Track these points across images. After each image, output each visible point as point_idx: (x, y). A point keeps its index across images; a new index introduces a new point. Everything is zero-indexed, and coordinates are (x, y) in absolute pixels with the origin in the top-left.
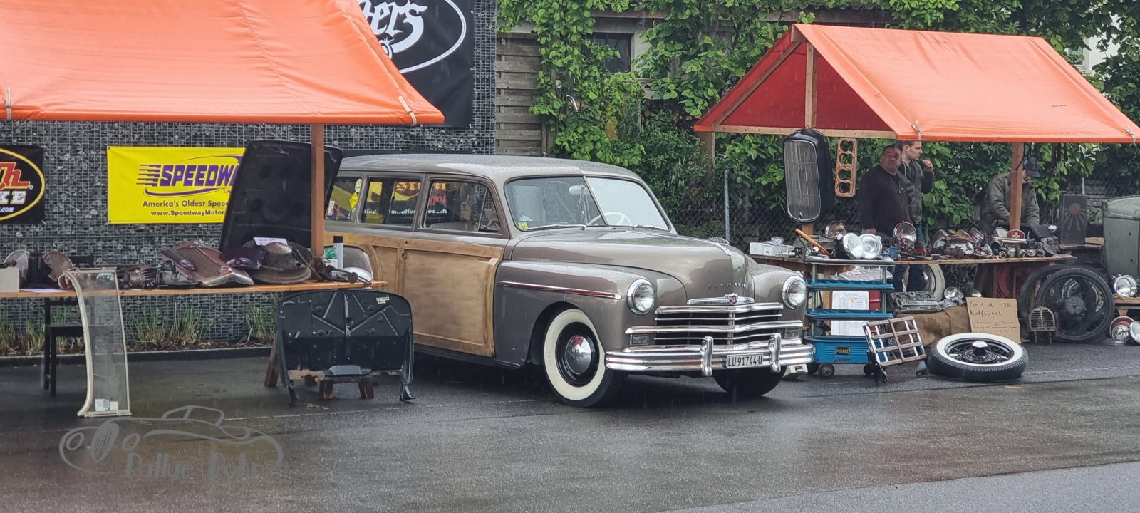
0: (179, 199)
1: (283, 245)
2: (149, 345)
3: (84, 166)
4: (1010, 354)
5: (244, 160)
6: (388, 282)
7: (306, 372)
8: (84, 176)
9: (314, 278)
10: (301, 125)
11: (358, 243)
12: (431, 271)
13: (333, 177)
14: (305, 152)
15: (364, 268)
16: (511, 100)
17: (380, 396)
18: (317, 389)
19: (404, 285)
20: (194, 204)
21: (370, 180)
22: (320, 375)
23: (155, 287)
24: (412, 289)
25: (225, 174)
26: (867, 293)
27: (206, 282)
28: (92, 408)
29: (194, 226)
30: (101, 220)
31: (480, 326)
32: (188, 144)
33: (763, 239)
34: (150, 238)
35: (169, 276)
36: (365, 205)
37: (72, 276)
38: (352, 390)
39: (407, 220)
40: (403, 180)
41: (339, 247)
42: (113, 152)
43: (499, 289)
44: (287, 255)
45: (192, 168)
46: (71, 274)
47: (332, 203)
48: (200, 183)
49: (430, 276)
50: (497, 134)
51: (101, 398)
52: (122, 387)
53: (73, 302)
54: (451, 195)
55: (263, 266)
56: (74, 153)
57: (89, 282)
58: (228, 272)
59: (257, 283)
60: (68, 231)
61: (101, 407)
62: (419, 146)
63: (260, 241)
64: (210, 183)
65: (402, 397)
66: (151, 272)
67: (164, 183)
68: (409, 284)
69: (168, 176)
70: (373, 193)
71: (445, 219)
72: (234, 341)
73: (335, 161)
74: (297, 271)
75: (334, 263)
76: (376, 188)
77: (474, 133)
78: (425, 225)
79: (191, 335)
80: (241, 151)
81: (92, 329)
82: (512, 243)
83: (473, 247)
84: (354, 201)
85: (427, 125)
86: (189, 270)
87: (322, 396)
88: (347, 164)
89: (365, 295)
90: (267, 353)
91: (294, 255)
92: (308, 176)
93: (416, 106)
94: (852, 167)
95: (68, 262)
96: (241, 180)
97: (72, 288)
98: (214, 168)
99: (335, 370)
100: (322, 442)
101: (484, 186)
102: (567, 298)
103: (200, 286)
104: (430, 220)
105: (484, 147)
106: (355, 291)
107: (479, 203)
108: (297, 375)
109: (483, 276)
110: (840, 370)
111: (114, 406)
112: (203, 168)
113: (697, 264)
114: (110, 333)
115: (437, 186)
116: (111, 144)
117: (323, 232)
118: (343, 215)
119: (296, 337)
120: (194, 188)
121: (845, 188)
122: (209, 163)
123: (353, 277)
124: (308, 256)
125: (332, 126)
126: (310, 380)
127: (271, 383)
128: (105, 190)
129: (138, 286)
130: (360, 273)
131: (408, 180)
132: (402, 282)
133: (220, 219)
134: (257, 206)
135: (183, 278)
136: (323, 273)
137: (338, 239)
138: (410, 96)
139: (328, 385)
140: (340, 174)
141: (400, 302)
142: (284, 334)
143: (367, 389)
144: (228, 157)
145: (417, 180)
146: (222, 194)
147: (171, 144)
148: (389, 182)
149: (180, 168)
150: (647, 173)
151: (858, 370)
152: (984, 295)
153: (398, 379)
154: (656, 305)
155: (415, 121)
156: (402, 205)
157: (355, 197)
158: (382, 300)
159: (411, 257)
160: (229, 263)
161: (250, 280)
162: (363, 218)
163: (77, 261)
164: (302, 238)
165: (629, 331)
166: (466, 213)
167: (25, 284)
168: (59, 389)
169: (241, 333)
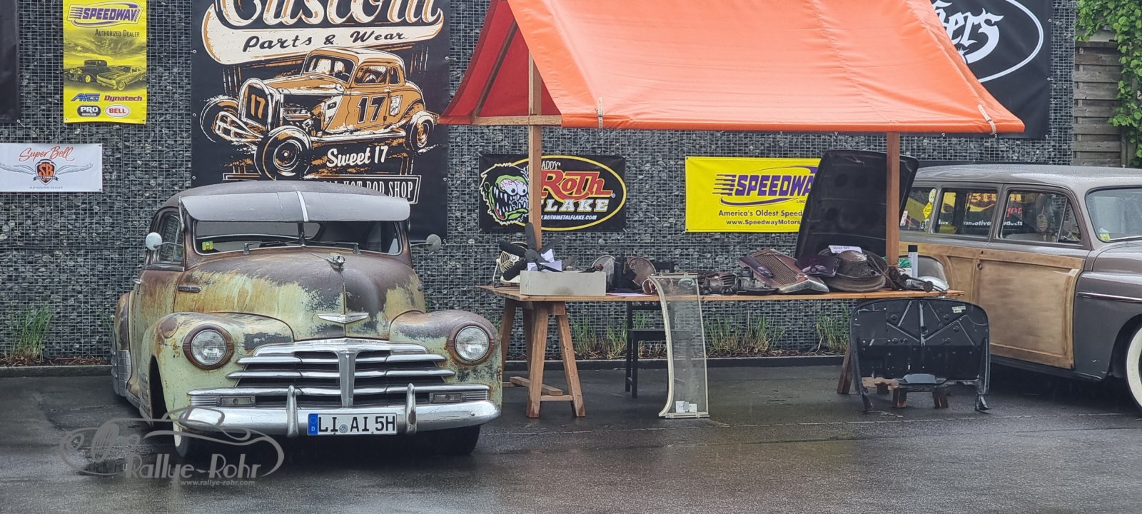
0: (753, 209)
1: (858, 254)
2: (724, 353)
3: (664, 175)
5: (819, 171)
6: (963, 291)
7: (880, 380)
8: (663, 185)
9: (887, 287)
10: (876, 134)
11: (933, 253)
12: (1008, 281)
13: (909, 189)
14: (880, 161)
15: (938, 277)
16: (1088, 111)
17: (954, 406)
18: (890, 398)
19: (979, 294)
20: (767, 213)
21: (945, 190)
22: (894, 383)
23: (734, 293)
24: (987, 298)
25: (797, 184)
27: (782, 289)
28: (673, 410)
29: (767, 235)
30: (678, 229)
31: (1059, 338)
32: (762, 155)
34: (725, 247)
35: (746, 283)
36: (939, 216)
37: (656, 280)
38: (926, 399)
39: (983, 231)
40: (976, 191)
41: (913, 257)
42: (690, 162)
43: (1079, 299)
44: (861, 263)
45: (766, 178)
46: (655, 279)
47: (906, 213)
48: (773, 193)
49: (1007, 287)
50: (1074, 145)
51: (681, 400)
52: (701, 390)
53: (658, 307)
54: (1026, 207)
55: (838, 274)
56: (654, 163)
57: (671, 287)
58: (803, 278)
59: (833, 290)
60: (647, 239)
61: (681, 409)
62: (995, 157)
63: (834, 249)
64: (783, 193)
65: (978, 408)
66: (729, 278)
67: (739, 193)
68: (984, 294)
69: (742, 186)
70: (946, 204)
71: (1019, 230)
72: (807, 349)
73: (911, 171)
74: (871, 279)
75: (909, 272)
76: (950, 199)
77: (1049, 147)
78: (1001, 236)
79: (763, 343)
80: (816, 162)
81: (673, 334)
82: (1093, 254)
83: (1053, 259)
84: (928, 211)
85: (1003, 134)
86: (766, 277)
87: (896, 404)
88: (923, 174)
89: (940, 305)
90: (839, 361)
91: (869, 264)
92: (882, 185)
93: (995, 114)
95: (650, 268)
96: (817, 188)
97: (655, 293)
98: (787, 178)
99: (909, 378)
100: (898, 448)
101: (1063, 197)
103: (776, 292)
104: (1007, 231)
105: (1061, 158)
106: (930, 300)
107: (1057, 214)
108: (870, 382)
109: (1062, 287)
111: (693, 408)
112: (776, 178)
114: (689, 338)
115: (1012, 197)
116: (689, 154)
117: (897, 243)
118: (916, 225)
119: (871, 345)
120: (767, 198)
122: (782, 173)
123: (929, 286)
124: (883, 265)
125: (911, 134)
126: (882, 388)
127: (844, 390)
128: (682, 199)
129: (716, 291)
130: (935, 282)
131: (982, 191)
132: (977, 292)
133: (796, 228)
134: (832, 214)
135: (760, 284)
136: (897, 281)
137: (913, 249)
138: (989, 105)
139: (902, 393)
140: (915, 185)
141: (976, 312)
142: (858, 341)
143: (941, 398)
144: (801, 167)
145: (994, 191)
146: (797, 204)
147: (746, 154)
148: (962, 192)
149: (754, 178)
153: (973, 390)
155: (994, 129)
156: (977, 216)
157: (929, 207)
158: (958, 310)
159: (987, 268)
160: (804, 270)
161: (826, 287)
162: (937, 228)
163: (660, 267)
164: (876, 246)
166: (1042, 224)
167: (610, 289)
168: (640, 391)
169: (812, 340)
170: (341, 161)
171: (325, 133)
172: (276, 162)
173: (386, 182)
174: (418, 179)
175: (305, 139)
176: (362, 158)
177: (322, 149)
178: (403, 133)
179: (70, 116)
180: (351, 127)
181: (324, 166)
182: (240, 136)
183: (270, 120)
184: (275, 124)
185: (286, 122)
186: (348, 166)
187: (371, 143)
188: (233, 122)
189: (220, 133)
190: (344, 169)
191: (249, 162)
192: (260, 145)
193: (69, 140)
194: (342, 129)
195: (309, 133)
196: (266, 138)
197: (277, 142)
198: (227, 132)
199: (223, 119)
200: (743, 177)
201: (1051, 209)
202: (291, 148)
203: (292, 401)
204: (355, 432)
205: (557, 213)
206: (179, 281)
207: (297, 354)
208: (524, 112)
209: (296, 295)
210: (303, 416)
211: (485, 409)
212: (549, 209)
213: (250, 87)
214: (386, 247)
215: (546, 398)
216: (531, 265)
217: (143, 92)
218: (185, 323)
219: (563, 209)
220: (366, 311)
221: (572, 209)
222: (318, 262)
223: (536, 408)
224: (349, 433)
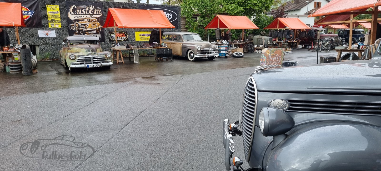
0: (144, 38)
1: (157, 43)
2: (141, 55)
3: (132, 34)
4: (242, 54)
5: (151, 33)
6: (169, 47)
7: (160, 58)
8: (132, 35)
9: (160, 47)
10: (158, 28)
11: (165, 43)
12: (174, 46)
13: (162, 35)
14: (159, 32)
15: (166, 45)
16: (183, 26)
17: (169, 61)
18: (161, 60)
20: (146, 38)
21: (167, 35)
22: (161, 58)
23: (142, 48)
24: (172, 48)
25: (149, 35)
26: (225, 48)
27: (148, 47)
28: (135, 62)
29: (146, 41)
30: (134, 41)
31: (180, 52)
32: (145, 31)
33: (213, 42)
34: (141, 43)
35: (143, 47)
36: (166, 38)
38: (165, 60)
39: (171, 40)
40: (170, 35)
41: (163, 43)
43: (182, 48)
44: (157, 44)
45: (145, 34)
46: (132, 47)
47: (162, 38)
48: (146, 36)
50: (181, 30)
52: (138, 60)
53: (132, 50)
54: (176, 37)
55: (154, 45)
56: (131, 32)
57: (134, 48)
58: (150, 46)
59: (154, 47)
60: (131, 42)
61: (136, 62)
62: (172, 31)
63: (154, 43)
64: (147, 36)
65: (171, 61)
66: (141, 46)
67: (142, 36)
68: (172, 47)
69: (142, 35)
71: (175, 40)
72: (151, 55)
74: (158, 46)
75: (163, 45)
76: (167, 36)
77: (178, 29)
79: (146, 54)
80: (151, 32)
81: (135, 54)
82: (184, 42)
83: (179, 43)
84: (165, 38)
85: (173, 28)
86: (146, 46)
87: (162, 61)
88: (164, 33)
89: (167, 49)
90: (155, 56)
91: (158, 44)
92: (159, 35)
93: (172, 26)
94: (224, 33)
95: (131, 45)
96: (151, 35)
97: (132, 48)
98: (148, 34)
99: (163, 58)
100: (162, 66)
101: (180, 36)
102: (190, 49)
103: (147, 48)
104: (174, 40)
105: (180, 31)
106: (165, 48)
107: (180, 38)
108: (159, 58)
109: (180, 46)
110: (222, 57)
111: (138, 62)
112: (146, 34)
113: (206, 44)
114: (137, 54)
115: (174, 36)
116: (135, 31)
117: (161, 42)
118: (163, 39)
119: (159, 54)
120: (145, 36)
121: (223, 35)
123: (165, 47)
124: (160, 44)
125: (162, 28)
126: (160, 59)
127: (156, 59)
128: (135, 37)
129: (140, 48)
130: (166, 46)
131: (171, 35)
132: (171, 47)
133: (149, 40)
134: (153, 38)
135: (145, 47)
136: (161, 46)
137: (163, 42)
138: (171, 25)
139: (162, 59)
140: (163, 35)
141: (171, 50)
142: (157, 53)
143: (167, 60)
144: (150, 33)
145: (172, 35)
146: (149, 37)
147: (143, 31)
148: (169, 35)
149: (144, 34)
150: (199, 34)
151: (224, 57)
152: (239, 48)
153: (171, 59)
154: (200, 49)
156: (170, 38)
157: (165, 37)
158: (169, 49)
159: (172, 44)
161: (153, 47)
162: (166, 40)
163: (132, 45)
164: (159, 42)
165: (197, 52)
166: (178, 39)
167: (126, 48)
168: (131, 60)
169: (152, 54)
170: (90, 32)
171: (87, 29)
172: (81, 33)
173: (96, 35)
174: (100, 35)
175: (84, 30)
176: (93, 32)
177: (87, 31)
178: (98, 29)
179: (50, 27)
180: (91, 28)
181: (87, 33)
182: (75, 29)
183: (79, 27)
184: (80, 28)
185: (81, 27)
186: (91, 33)
187: (94, 30)
188: (74, 28)
189: (72, 29)
190: (90, 34)
191: (77, 33)
192: (78, 30)
193: (50, 30)
194: (89, 28)
195: (85, 29)
196: (79, 30)
197: (80, 30)
198: (73, 29)
199: (72, 27)
200: (143, 34)
201: (179, 37)
202: (82, 31)
203: (85, 64)
204: (94, 67)
205: (119, 39)
206: (68, 49)
207: (85, 57)
208: (114, 26)
209: (84, 50)
210: (87, 65)
211: (111, 63)
212: (118, 38)
213: (76, 23)
214: (96, 44)
215: (119, 62)
216: (116, 45)
217: (60, 23)
218: (69, 54)
219: (120, 38)
220: (94, 52)
221: (121, 38)
222: (87, 46)
223: (118, 63)
224: (93, 67)
